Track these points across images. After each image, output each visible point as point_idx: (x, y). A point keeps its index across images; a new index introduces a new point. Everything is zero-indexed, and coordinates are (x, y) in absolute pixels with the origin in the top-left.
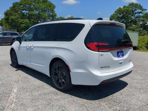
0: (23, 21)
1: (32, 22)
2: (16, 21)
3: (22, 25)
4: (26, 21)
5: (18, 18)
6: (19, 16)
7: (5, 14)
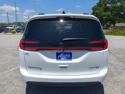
0: (106, 14)
1: (113, 14)
2: (100, 14)
3: (104, 17)
4: (107, 14)
5: (101, 12)
6: (103, 9)
7: (92, 10)
